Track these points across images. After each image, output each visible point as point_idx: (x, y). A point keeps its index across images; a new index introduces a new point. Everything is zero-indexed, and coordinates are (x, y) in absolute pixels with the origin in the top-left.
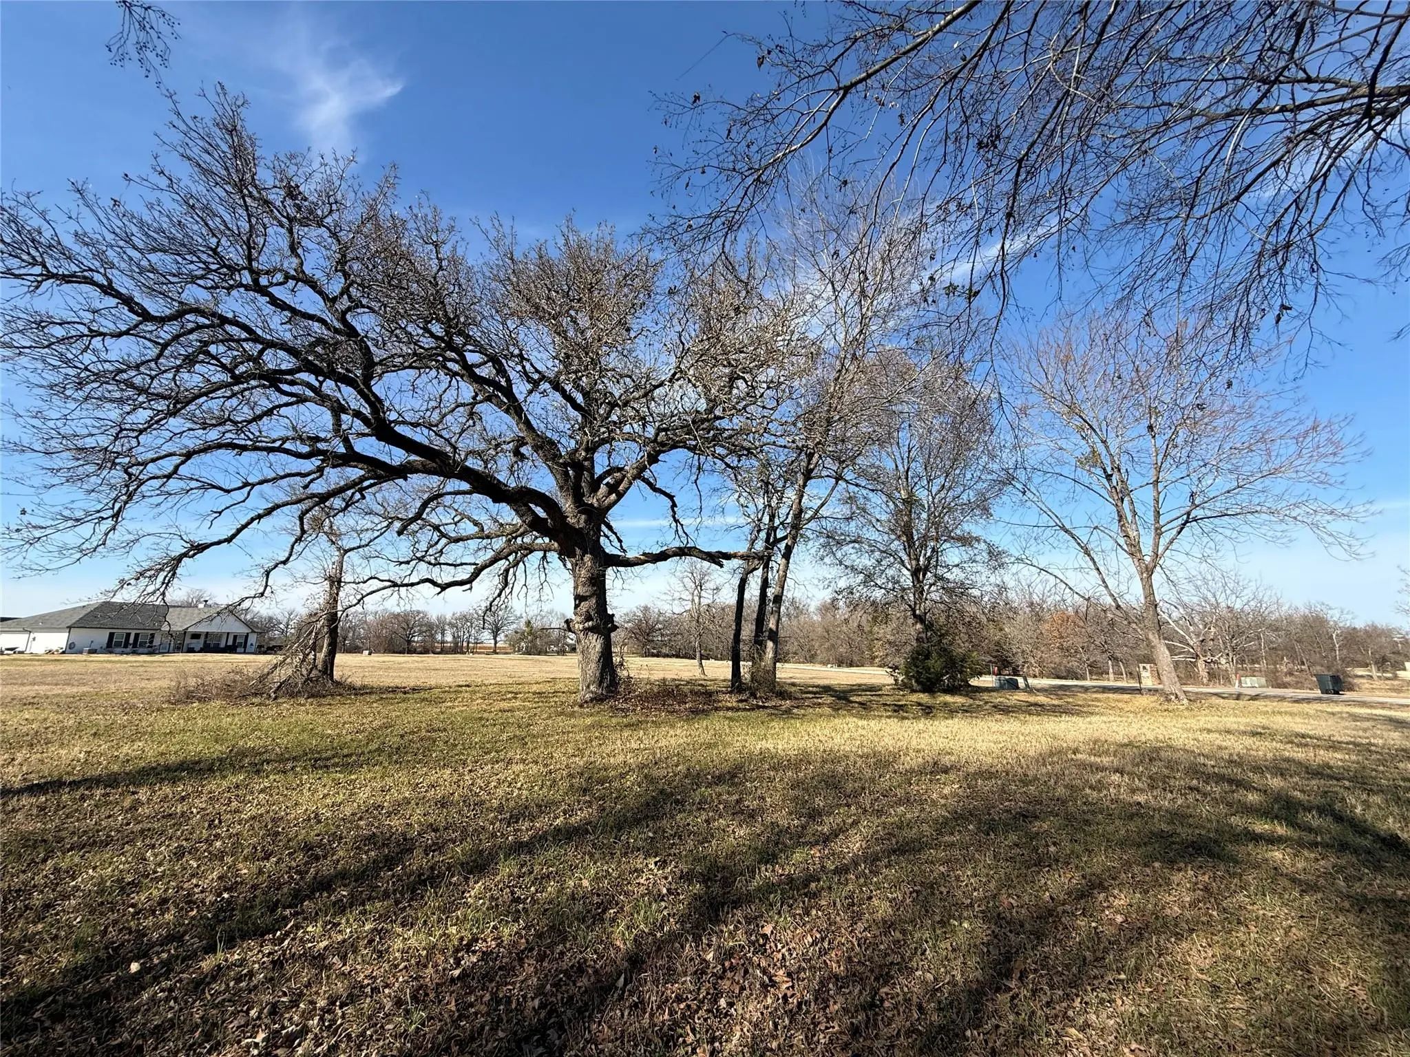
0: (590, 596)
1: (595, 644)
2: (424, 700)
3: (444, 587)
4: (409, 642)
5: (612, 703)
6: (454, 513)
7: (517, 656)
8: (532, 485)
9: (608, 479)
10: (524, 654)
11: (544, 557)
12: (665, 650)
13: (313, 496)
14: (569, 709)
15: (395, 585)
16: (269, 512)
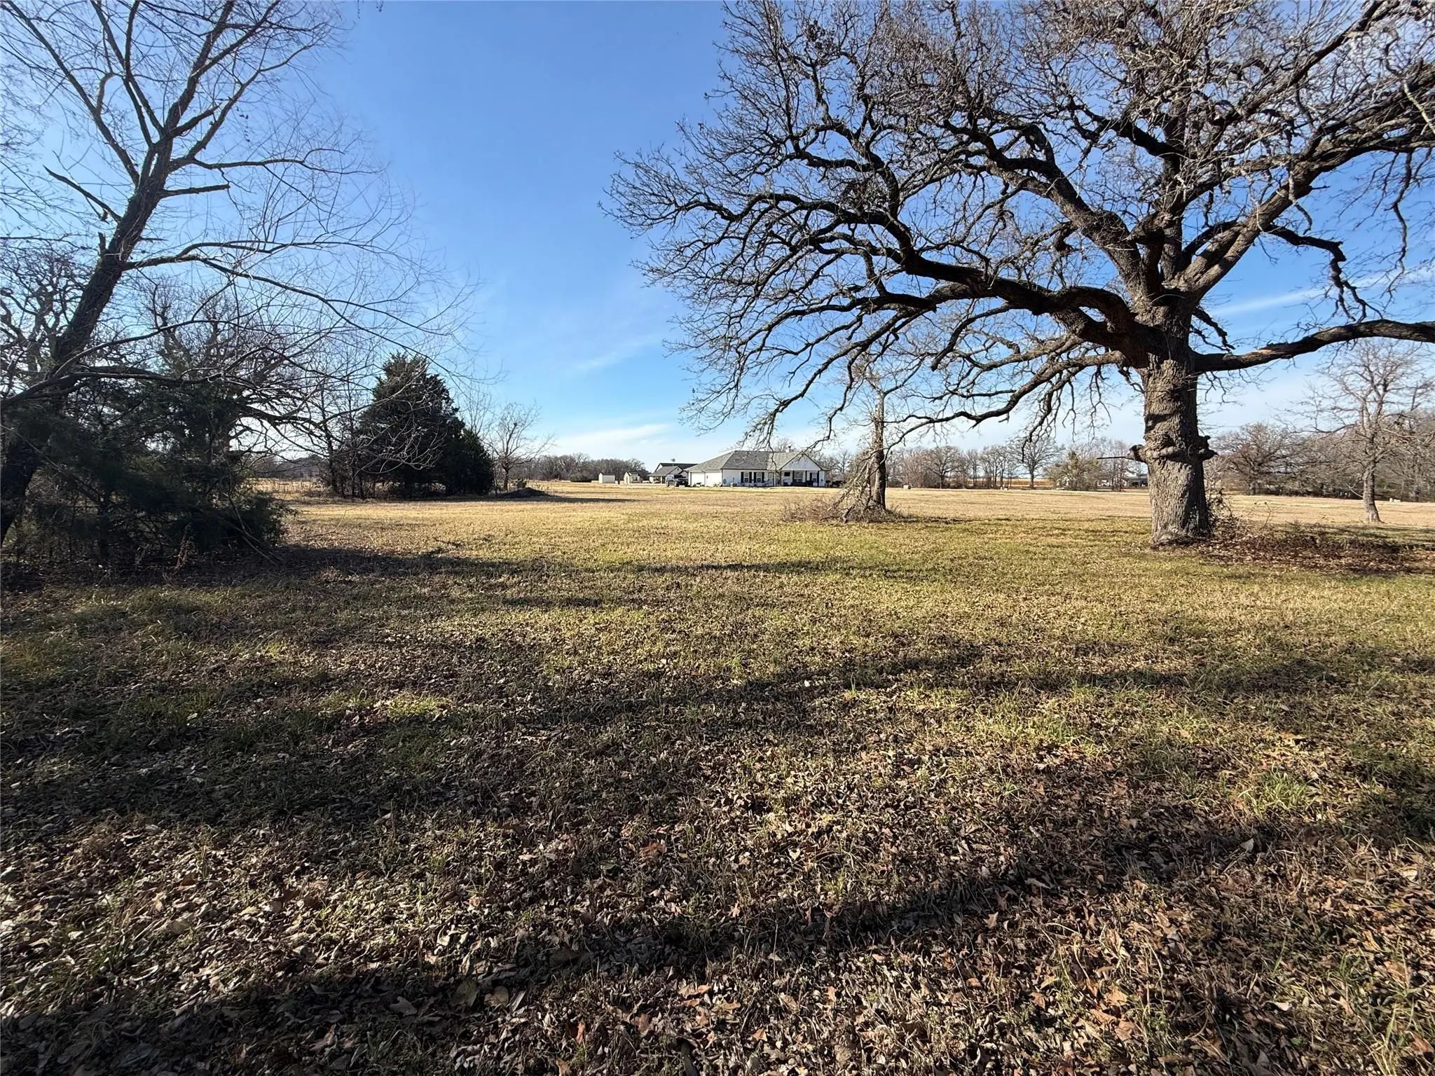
0: (1171, 415)
1: (1179, 475)
2: (965, 530)
3: (979, 419)
4: (943, 477)
5: (1202, 547)
6: (985, 338)
7: (1058, 491)
8: (1083, 283)
9: (1208, 246)
10: (1068, 489)
11: (1098, 373)
12: (1295, 486)
13: (857, 345)
14: (1137, 551)
15: (931, 421)
16: (826, 366)
